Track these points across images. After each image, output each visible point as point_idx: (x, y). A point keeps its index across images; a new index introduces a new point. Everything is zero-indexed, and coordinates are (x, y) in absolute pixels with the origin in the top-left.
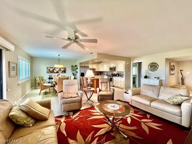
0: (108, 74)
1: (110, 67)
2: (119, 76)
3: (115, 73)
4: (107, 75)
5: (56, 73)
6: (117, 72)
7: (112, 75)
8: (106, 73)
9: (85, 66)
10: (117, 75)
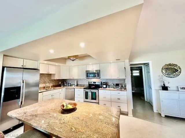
1: (87, 71)
3: (96, 81)
8: (76, 82)
9: (24, 67)
10: (105, 86)
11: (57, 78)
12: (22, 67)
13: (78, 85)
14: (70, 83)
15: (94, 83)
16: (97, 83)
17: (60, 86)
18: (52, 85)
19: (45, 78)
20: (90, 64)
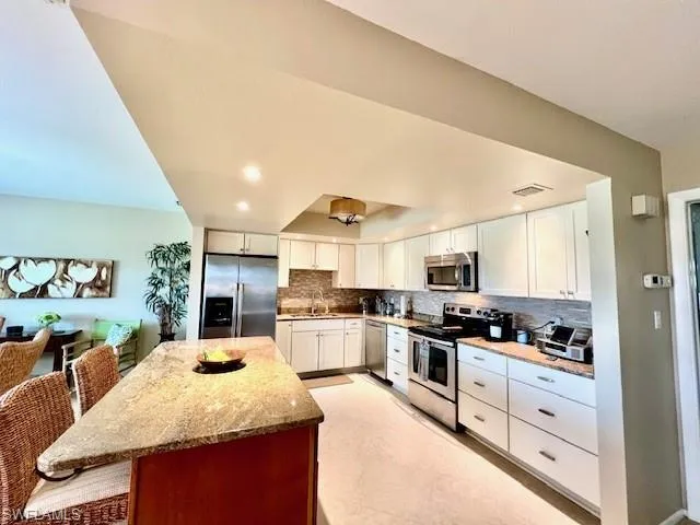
0: (418, 309)
1: (427, 260)
2: (509, 335)
3: (473, 303)
4: (410, 314)
5: (22, 296)
6: (489, 297)
7: (449, 319)
8: (403, 300)
9: (246, 253)
10: (495, 331)
11: (342, 282)
12: (242, 253)
13: (414, 316)
14: (392, 302)
15: (462, 310)
16: (473, 315)
17: (357, 310)
18: (334, 304)
19: (314, 283)
20: (434, 228)
